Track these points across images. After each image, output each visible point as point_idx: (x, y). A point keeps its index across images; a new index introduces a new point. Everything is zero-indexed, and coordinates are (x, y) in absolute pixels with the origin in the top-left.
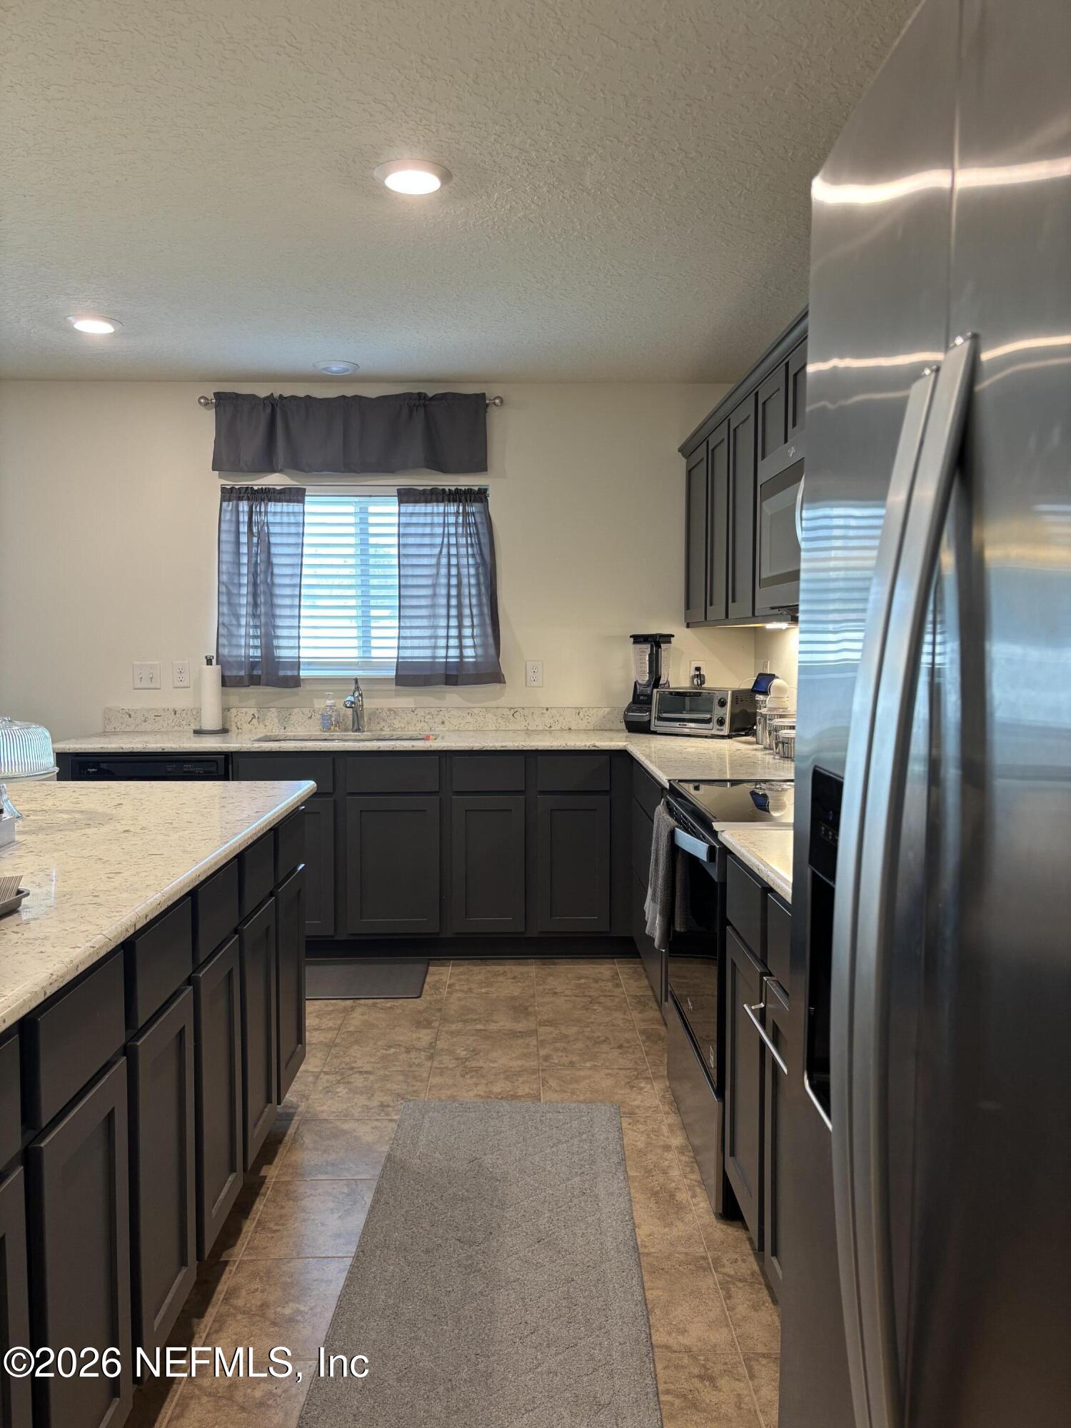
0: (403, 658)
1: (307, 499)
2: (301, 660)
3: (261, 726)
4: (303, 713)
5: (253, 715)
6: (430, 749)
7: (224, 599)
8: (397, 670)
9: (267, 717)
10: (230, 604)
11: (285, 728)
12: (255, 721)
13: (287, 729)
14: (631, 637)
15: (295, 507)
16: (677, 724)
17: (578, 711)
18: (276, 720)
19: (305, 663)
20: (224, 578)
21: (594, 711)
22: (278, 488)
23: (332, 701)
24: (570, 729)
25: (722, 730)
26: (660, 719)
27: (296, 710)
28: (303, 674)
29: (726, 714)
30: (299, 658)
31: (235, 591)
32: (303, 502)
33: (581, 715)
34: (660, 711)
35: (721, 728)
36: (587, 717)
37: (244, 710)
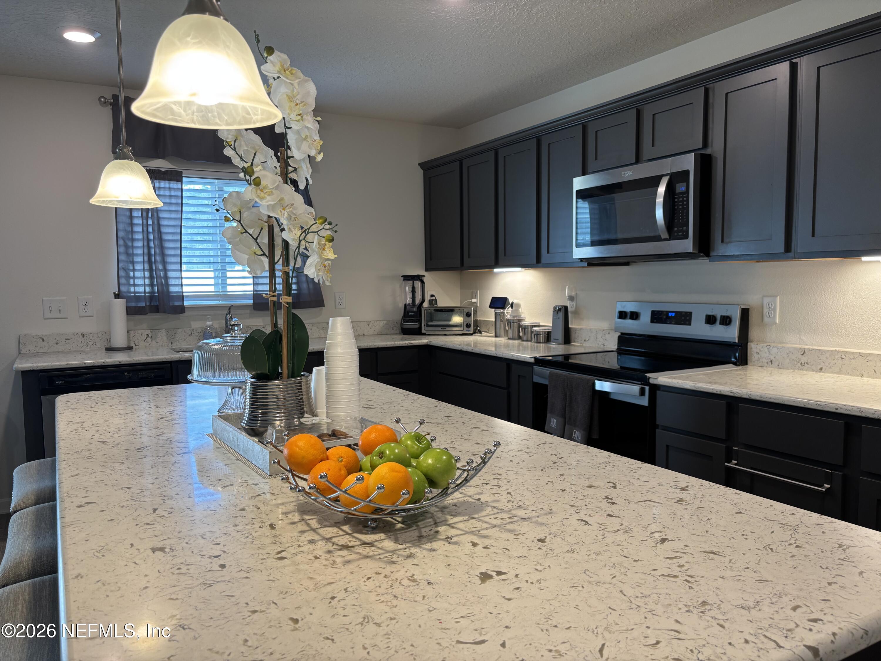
0: (257, 291)
1: (184, 179)
2: (184, 294)
3: (154, 342)
4: (185, 332)
5: (147, 335)
6: (313, 351)
7: (121, 250)
8: (253, 299)
9: (158, 336)
10: (127, 254)
11: (172, 343)
12: (149, 339)
13: (173, 344)
14: (402, 276)
15: (174, 185)
16: (440, 328)
17: (368, 323)
18: (165, 338)
19: (187, 296)
20: (121, 234)
21: (378, 322)
22: (163, 170)
23: (211, 323)
24: (364, 335)
25: (469, 331)
26: (428, 326)
27: (180, 330)
28: (186, 303)
29: (471, 321)
30: (182, 292)
31: (130, 244)
32: (181, 181)
33: (370, 326)
34: (427, 321)
35: (469, 329)
36: (373, 327)
37: (140, 332)
